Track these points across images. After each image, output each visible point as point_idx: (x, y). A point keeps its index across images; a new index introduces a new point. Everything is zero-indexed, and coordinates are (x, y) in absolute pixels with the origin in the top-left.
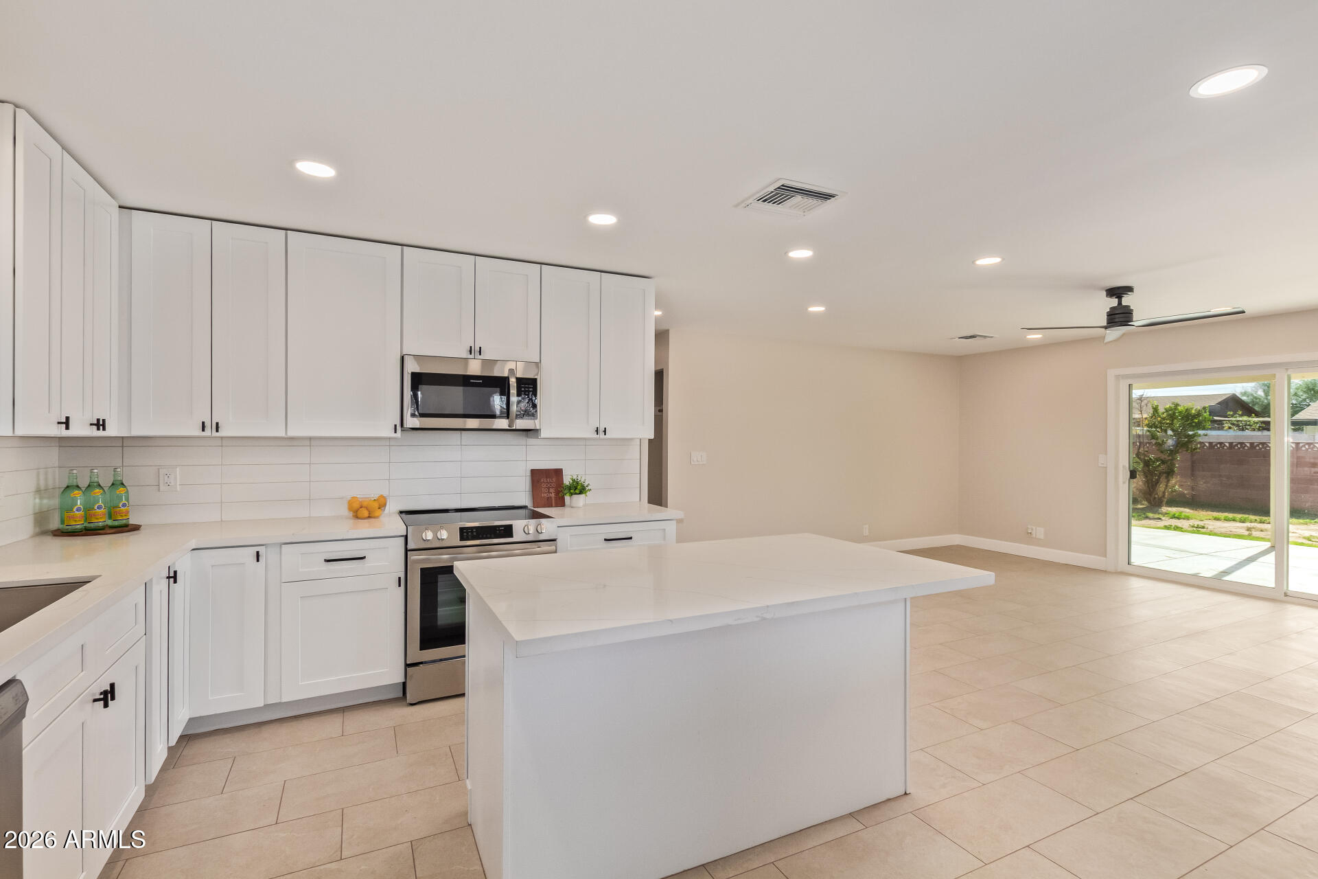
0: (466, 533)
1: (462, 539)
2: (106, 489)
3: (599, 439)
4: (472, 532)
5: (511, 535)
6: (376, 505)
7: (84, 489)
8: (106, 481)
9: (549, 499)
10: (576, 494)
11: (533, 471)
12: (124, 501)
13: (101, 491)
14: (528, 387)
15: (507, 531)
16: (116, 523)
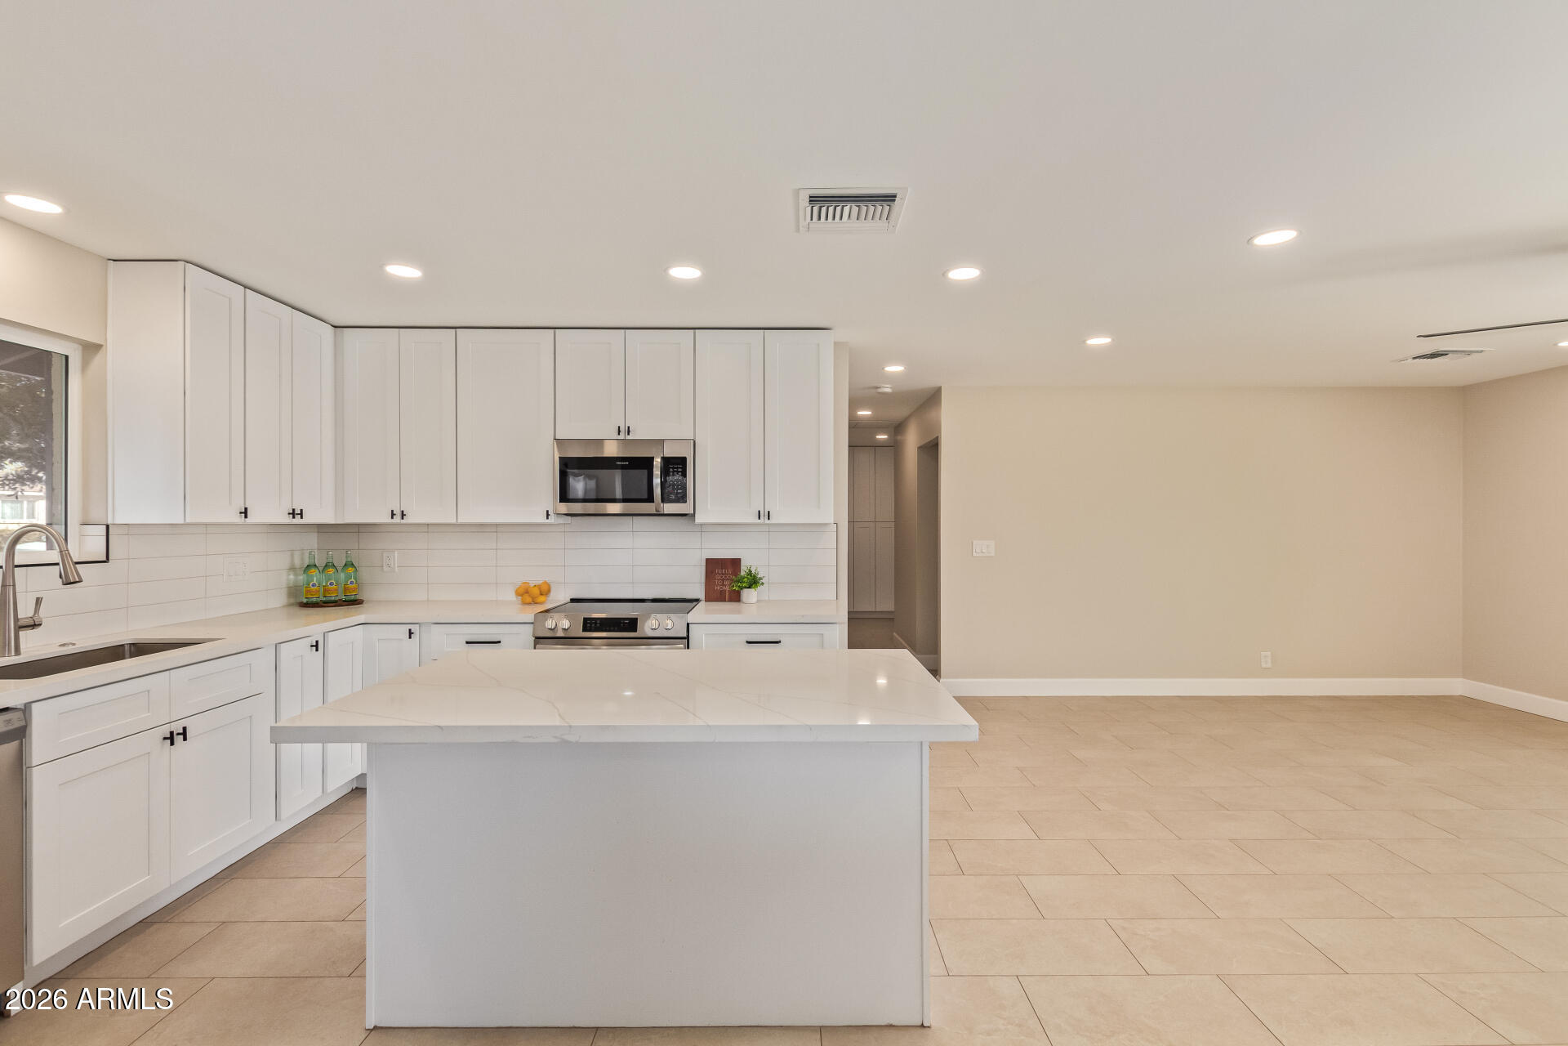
0: (590, 624)
1: (585, 630)
2: (339, 569)
3: (764, 524)
4: (596, 623)
5: (635, 630)
6: (536, 591)
7: (321, 569)
8: (340, 561)
9: (722, 593)
10: (746, 587)
11: (708, 560)
12: (352, 580)
13: (334, 570)
14: (675, 465)
15: (631, 624)
16: (348, 598)
